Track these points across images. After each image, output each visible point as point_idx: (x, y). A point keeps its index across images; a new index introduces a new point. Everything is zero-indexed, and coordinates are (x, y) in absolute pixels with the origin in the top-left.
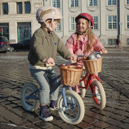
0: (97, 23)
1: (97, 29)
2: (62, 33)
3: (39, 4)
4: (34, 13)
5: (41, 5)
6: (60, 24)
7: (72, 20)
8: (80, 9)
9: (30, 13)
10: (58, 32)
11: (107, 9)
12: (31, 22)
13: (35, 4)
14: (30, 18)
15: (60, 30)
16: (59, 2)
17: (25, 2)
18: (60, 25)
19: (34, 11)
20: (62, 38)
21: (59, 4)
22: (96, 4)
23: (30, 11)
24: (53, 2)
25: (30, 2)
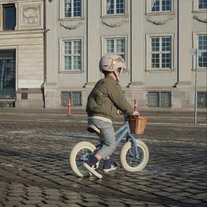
0: (169, 52)
1: (169, 66)
2: (84, 74)
3: (34, 9)
4: (22, 29)
5: (38, 12)
6: (79, 55)
7: (108, 45)
8: (128, 19)
9: (13, 29)
10: (76, 72)
11: (195, 18)
12: (15, 50)
13: (26, 10)
14: (13, 41)
15: (80, 68)
16: (79, 4)
17: (3, 5)
18: (80, 57)
19: (23, 24)
20: (84, 87)
21: (79, 9)
22: (167, 6)
23: (15, 25)
24: (66, 4)
25: (14, 4)
